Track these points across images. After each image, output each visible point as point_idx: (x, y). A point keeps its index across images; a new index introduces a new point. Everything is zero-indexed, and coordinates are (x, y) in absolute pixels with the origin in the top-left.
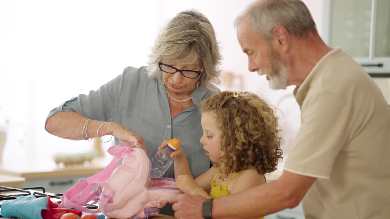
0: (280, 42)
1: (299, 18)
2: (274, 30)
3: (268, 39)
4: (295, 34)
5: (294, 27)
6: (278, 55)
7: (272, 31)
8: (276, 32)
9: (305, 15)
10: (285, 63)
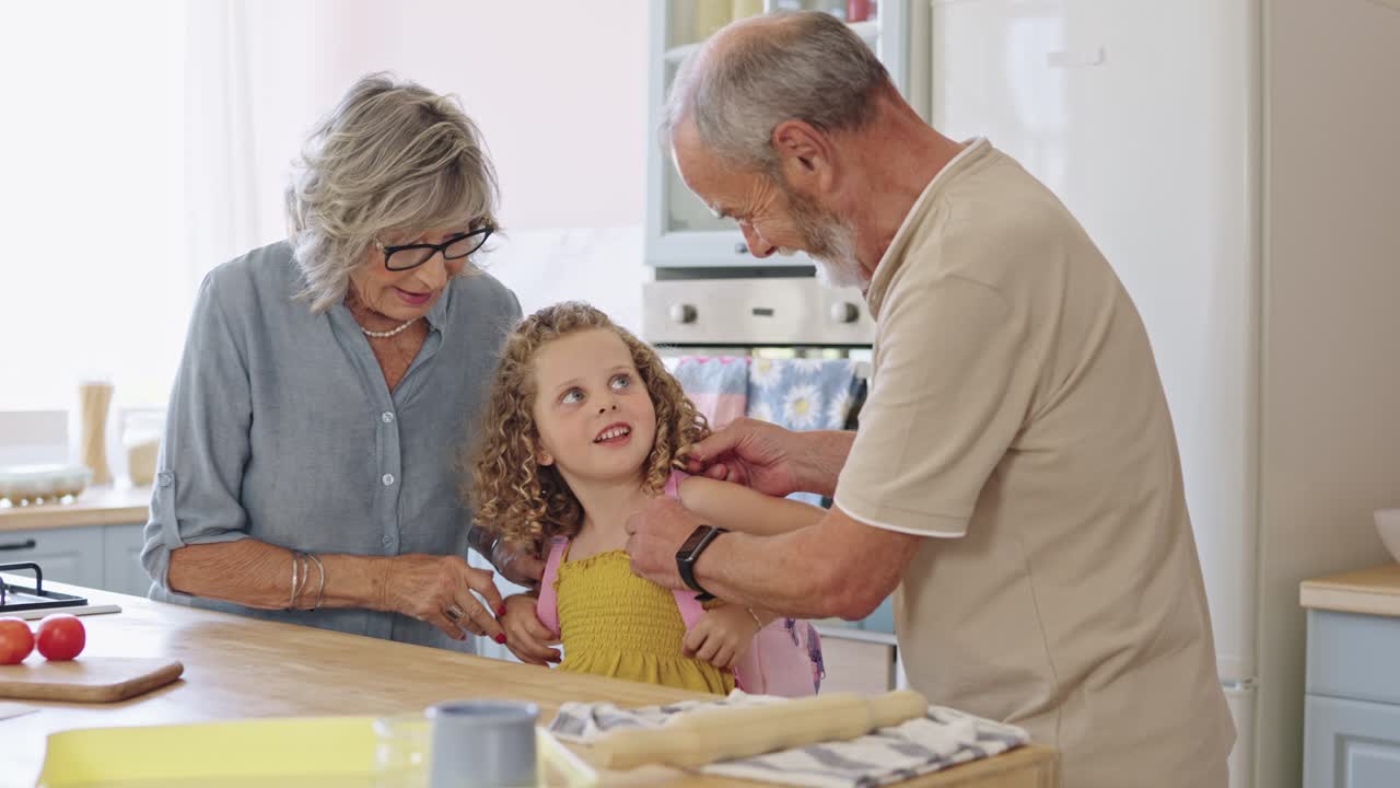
0: (806, 162)
1: (832, 76)
2: (777, 136)
3: (769, 167)
4: (839, 124)
5: (828, 106)
6: (811, 199)
7: (771, 143)
8: (783, 139)
9: (848, 60)
10: (836, 219)
